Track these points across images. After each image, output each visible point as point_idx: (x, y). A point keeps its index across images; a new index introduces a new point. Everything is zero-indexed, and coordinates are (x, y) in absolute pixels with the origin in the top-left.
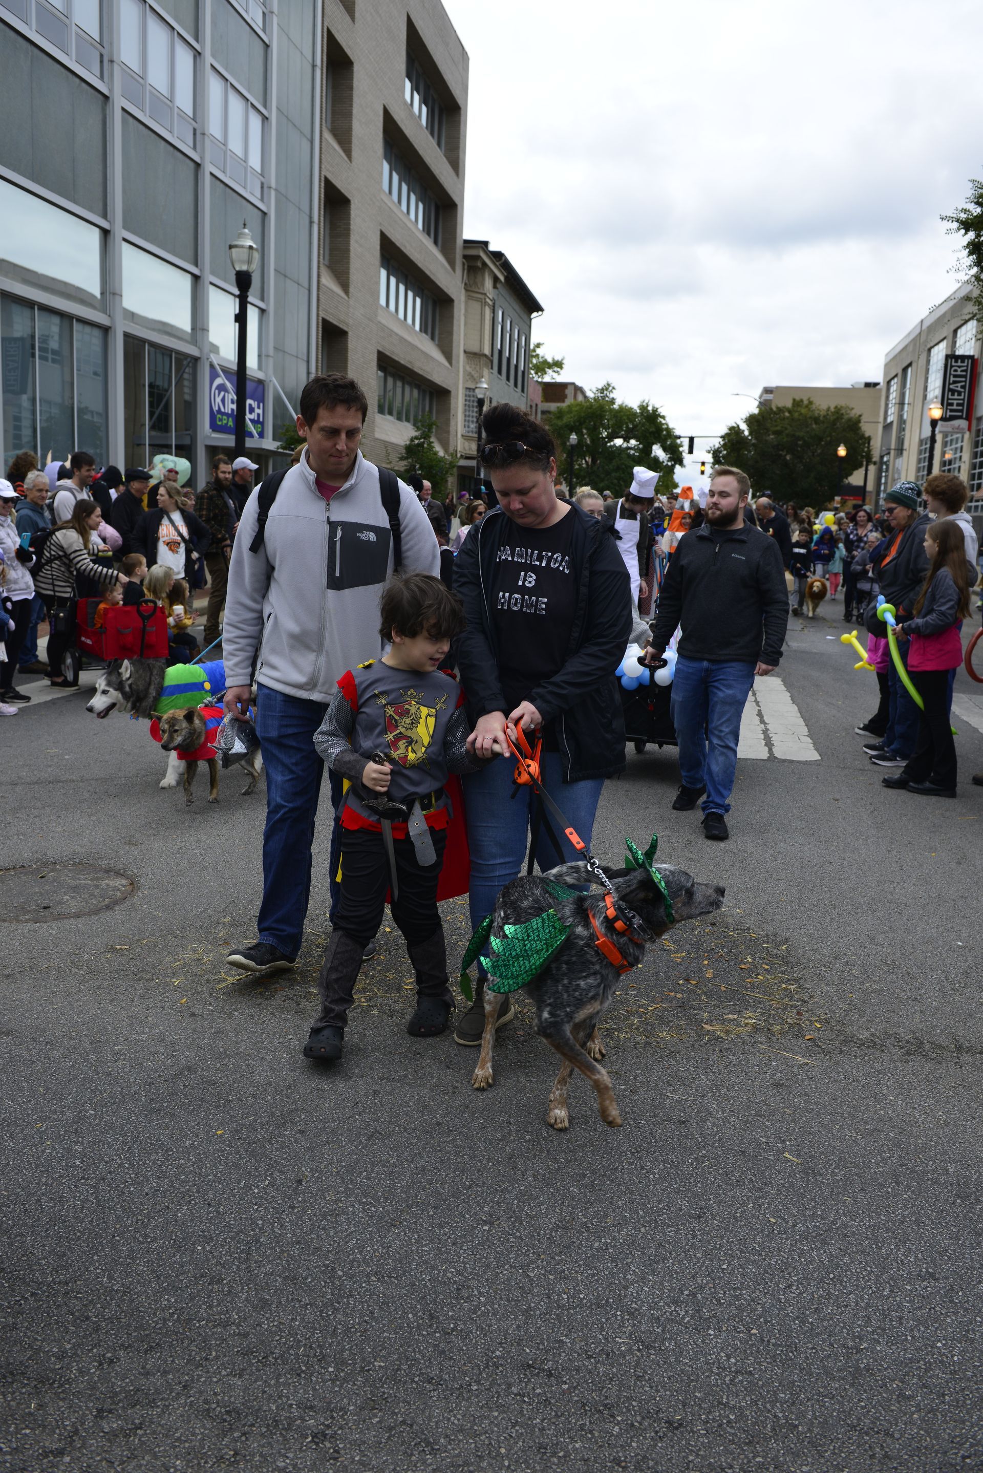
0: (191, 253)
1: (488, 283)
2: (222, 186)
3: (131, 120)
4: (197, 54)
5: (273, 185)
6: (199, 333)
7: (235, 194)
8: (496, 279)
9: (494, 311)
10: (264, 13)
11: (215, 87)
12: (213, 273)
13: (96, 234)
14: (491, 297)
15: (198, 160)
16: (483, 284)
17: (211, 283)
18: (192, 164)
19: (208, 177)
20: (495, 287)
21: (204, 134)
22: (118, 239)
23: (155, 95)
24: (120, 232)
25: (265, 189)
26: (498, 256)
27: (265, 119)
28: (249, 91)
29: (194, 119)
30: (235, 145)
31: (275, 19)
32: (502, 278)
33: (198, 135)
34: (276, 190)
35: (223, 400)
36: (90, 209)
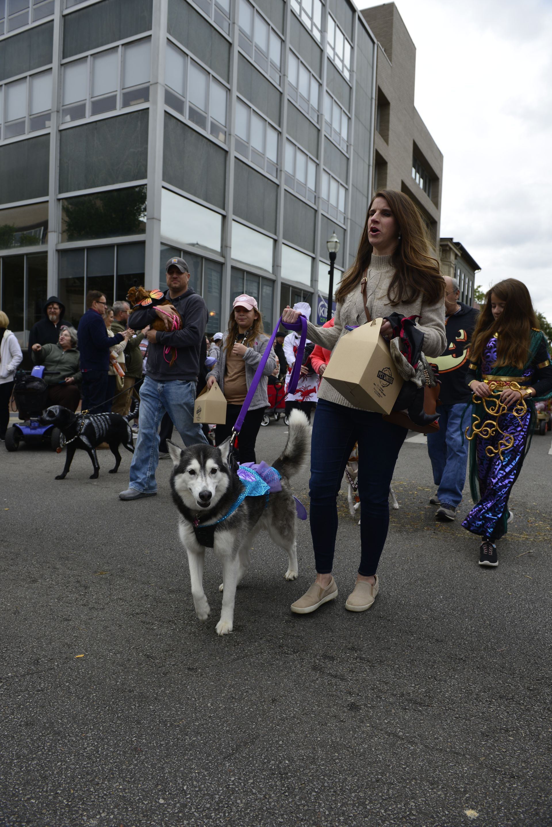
0: (311, 248)
1: (452, 257)
2: (326, 219)
3: (288, 194)
4: (317, 165)
5: (349, 217)
6: (314, 282)
7: (332, 223)
8: (456, 255)
9: (456, 270)
10: (347, 146)
11: (324, 178)
12: (321, 256)
13: (271, 241)
14: (454, 263)
15: (316, 208)
16: (450, 258)
17: (320, 261)
18: (313, 211)
19: (320, 216)
20: (456, 258)
21: (319, 198)
22: (280, 243)
23: (299, 183)
24: (281, 240)
25: (346, 219)
26: (458, 244)
27: (346, 189)
28: (340, 178)
29: (315, 192)
30: (333, 201)
31: (352, 148)
32: (459, 254)
33: (317, 198)
34: (351, 219)
35: (324, 312)
36: (270, 231)
